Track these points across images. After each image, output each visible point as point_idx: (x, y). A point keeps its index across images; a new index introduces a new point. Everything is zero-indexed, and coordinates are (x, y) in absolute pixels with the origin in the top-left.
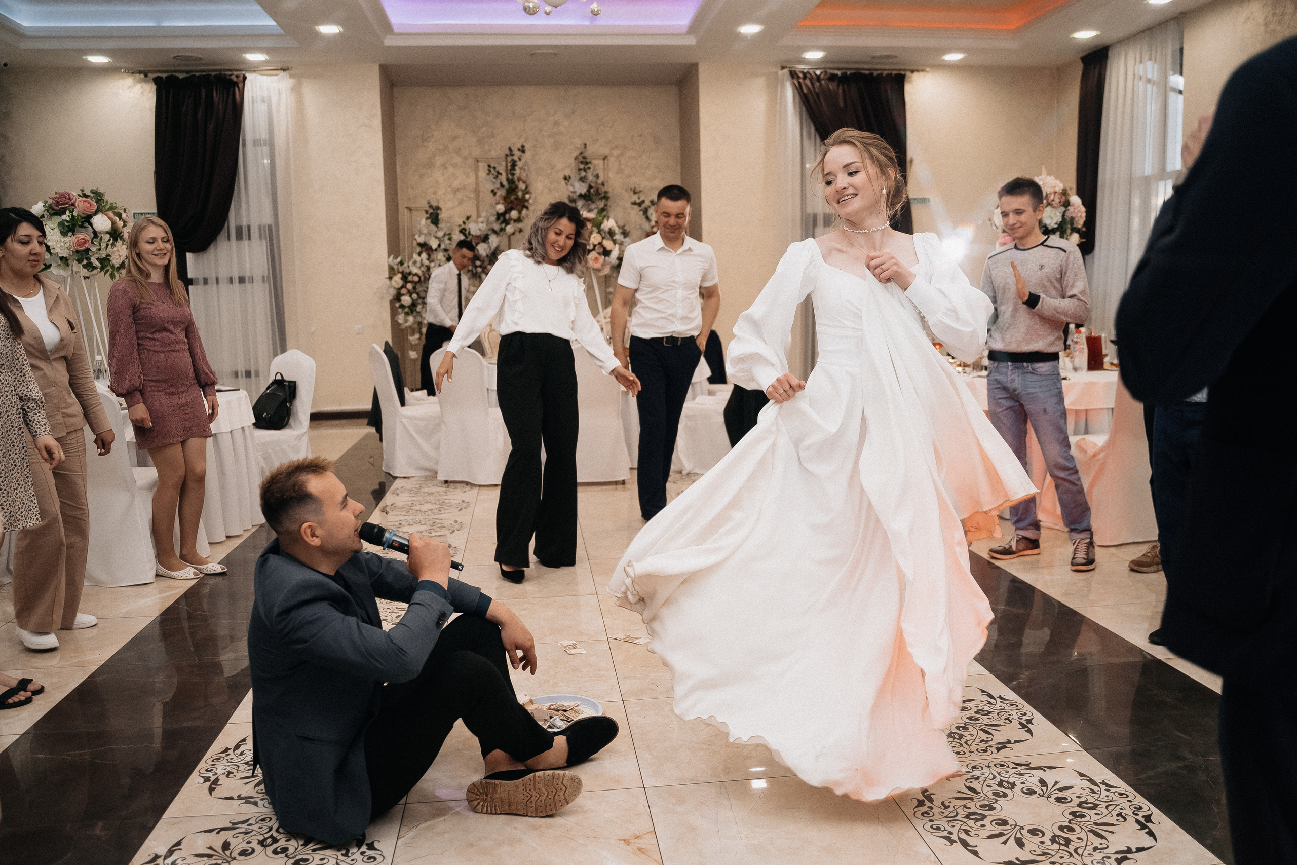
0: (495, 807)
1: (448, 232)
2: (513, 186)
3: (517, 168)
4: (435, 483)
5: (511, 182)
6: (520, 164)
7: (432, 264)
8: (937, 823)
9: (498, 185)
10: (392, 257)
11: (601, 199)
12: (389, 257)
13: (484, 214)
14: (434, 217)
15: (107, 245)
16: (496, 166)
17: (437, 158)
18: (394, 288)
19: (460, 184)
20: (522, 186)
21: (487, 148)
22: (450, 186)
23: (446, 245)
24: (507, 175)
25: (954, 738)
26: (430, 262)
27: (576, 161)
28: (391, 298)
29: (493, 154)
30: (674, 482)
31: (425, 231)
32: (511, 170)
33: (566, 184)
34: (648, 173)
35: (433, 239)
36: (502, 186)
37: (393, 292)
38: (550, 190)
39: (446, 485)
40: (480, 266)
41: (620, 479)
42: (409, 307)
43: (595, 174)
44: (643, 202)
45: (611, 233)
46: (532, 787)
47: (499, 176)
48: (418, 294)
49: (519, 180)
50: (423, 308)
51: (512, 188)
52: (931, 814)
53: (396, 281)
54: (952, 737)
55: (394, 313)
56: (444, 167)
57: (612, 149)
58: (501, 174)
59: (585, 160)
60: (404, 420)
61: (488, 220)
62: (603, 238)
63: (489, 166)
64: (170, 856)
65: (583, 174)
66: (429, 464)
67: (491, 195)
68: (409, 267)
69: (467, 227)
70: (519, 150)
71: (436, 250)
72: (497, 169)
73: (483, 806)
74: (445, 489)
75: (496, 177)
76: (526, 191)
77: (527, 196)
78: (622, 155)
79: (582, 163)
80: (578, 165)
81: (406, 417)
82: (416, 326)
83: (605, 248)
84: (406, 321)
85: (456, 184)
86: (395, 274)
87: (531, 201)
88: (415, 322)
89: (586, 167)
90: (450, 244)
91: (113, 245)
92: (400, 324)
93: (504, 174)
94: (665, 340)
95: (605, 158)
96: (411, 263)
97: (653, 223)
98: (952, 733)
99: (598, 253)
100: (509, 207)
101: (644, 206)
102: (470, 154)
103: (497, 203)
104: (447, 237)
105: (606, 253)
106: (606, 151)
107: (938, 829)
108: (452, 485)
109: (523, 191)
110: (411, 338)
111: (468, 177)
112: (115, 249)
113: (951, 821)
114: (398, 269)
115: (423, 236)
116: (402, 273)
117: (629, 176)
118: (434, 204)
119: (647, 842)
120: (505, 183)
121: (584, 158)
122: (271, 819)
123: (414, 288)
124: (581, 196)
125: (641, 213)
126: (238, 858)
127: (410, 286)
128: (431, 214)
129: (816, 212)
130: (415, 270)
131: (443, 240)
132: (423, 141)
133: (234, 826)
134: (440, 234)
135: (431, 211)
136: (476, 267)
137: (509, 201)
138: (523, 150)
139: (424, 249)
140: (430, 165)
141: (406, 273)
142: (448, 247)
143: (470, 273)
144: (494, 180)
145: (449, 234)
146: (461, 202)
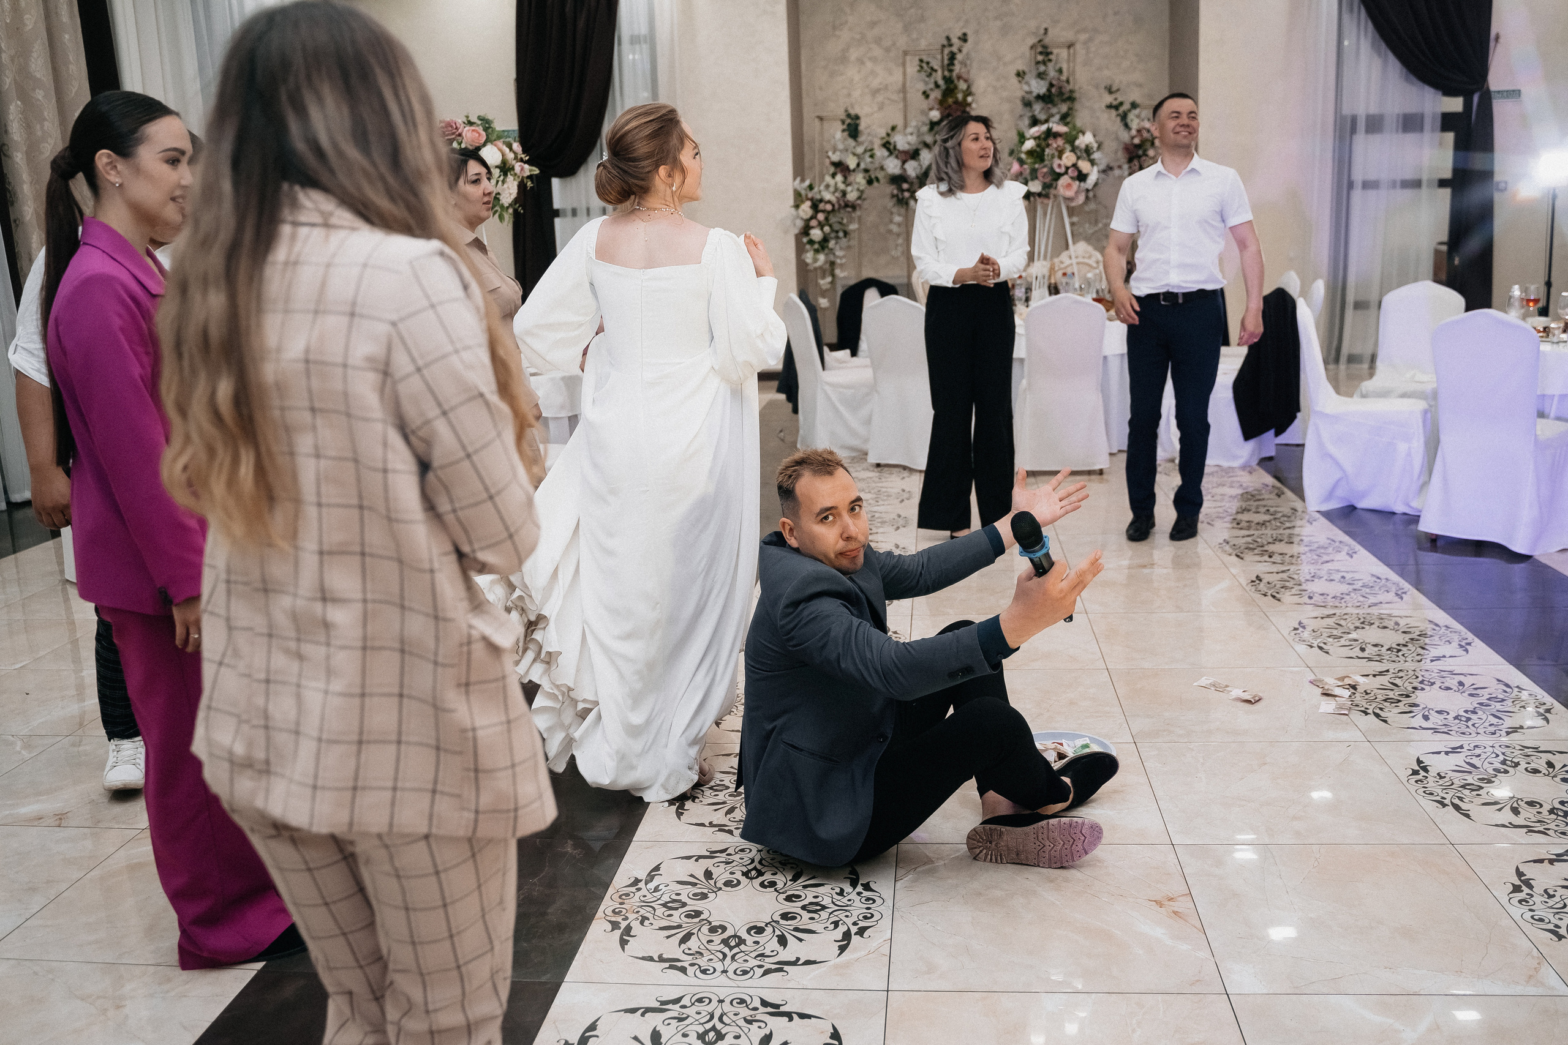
0: (1001, 855)
1: (869, 148)
2: (952, 86)
3: (956, 62)
4: (865, 465)
5: (948, 80)
6: (959, 57)
7: (849, 189)
8: (1539, 914)
9: (932, 86)
10: (798, 179)
11: (1064, 101)
12: (795, 179)
13: (914, 123)
14: (853, 130)
15: (497, 182)
16: (929, 60)
17: (851, 50)
18: (802, 219)
19: (881, 84)
20: (962, 86)
21: (915, 36)
22: (868, 86)
23: (866, 164)
24: (943, 73)
25: (1558, 815)
26: (848, 185)
27: (1033, 52)
28: (797, 231)
29: (923, 44)
30: (1166, 474)
31: (841, 146)
32: (949, 65)
33: (1020, 82)
34: (1126, 64)
35: (851, 156)
36: (937, 86)
37: (800, 224)
38: (995, 88)
39: (879, 469)
40: (908, 190)
41: (1097, 467)
42: (819, 243)
43: (1057, 67)
44: (1121, 104)
45: (1088, 151)
46: (1045, 836)
47: (934, 74)
48: (831, 226)
49: (959, 77)
50: (836, 243)
51: (949, 88)
52: (1531, 903)
53: (804, 211)
54: (1555, 814)
55: (800, 250)
56: (861, 61)
57: (1078, 32)
58: (936, 71)
59: (1044, 50)
60: (827, 388)
61: (919, 131)
62: (1078, 158)
63: (921, 61)
64: (651, 881)
65: (1042, 68)
66: (855, 442)
67: (923, 97)
68: (820, 192)
69: (892, 141)
70: (959, 38)
71: (854, 170)
72: (931, 65)
73: (986, 855)
74: (877, 474)
75: (929, 75)
76: (968, 93)
77: (969, 99)
78: (1091, 39)
79: (1041, 53)
80: (1035, 58)
81: (827, 383)
82: (827, 266)
83: (1080, 172)
84: (815, 260)
85: (875, 83)
86: (803, 202)
87: (974, 105)
88: (826, 262)
89: (1046, 59)
90: (872, 163)
91: (503, 182)
92: (807, 265)
93: (940, 73)
94: (1162, 297)
95: (1070, 46)
96: (822, 188)
97: (1134, 132)
98: (1554, 808)
99: (1072, 178)
100: (946, 113)
101: (1122, 109)
102: (894, 44)
103: (931, 109)
104: (868, 154)
105: (1082, 177)
106: (1069, 36)
107: (1541, 920)
108: (886, 469)
109: (964, 92)
110: (822, 282)
111: (891, 74)
112: (505, 186)
113: (1558, 913)
114: (807, 195)
115: (838, 153)
116: (812, 200)
117: (1100, 69)
118: (852, 112)
119: (1184, 905)
120: (941, 82)
121: (1045, 47)
122: (751, 850)
123: (827, 219)
124: (1039, 97)
125: (1119, 119)
126: (724, 888)
127: (821, 217)
128: (849, 125)
129: (1355, 112)
130: (827, 196)
131: (863, 159)
132: (834, 28)
133: (712, 854)
134: (860, 150)
135: (848, 121)
136: (903, 191)
137: (946, 105)
138: (964, 38)
139: (838, 170)
140: (843, 59)
141: (817, 200)
142: (870, 167)
143: (895, 199)
144: (927, 79)
145: (872, 150)
146: (881, 107)
